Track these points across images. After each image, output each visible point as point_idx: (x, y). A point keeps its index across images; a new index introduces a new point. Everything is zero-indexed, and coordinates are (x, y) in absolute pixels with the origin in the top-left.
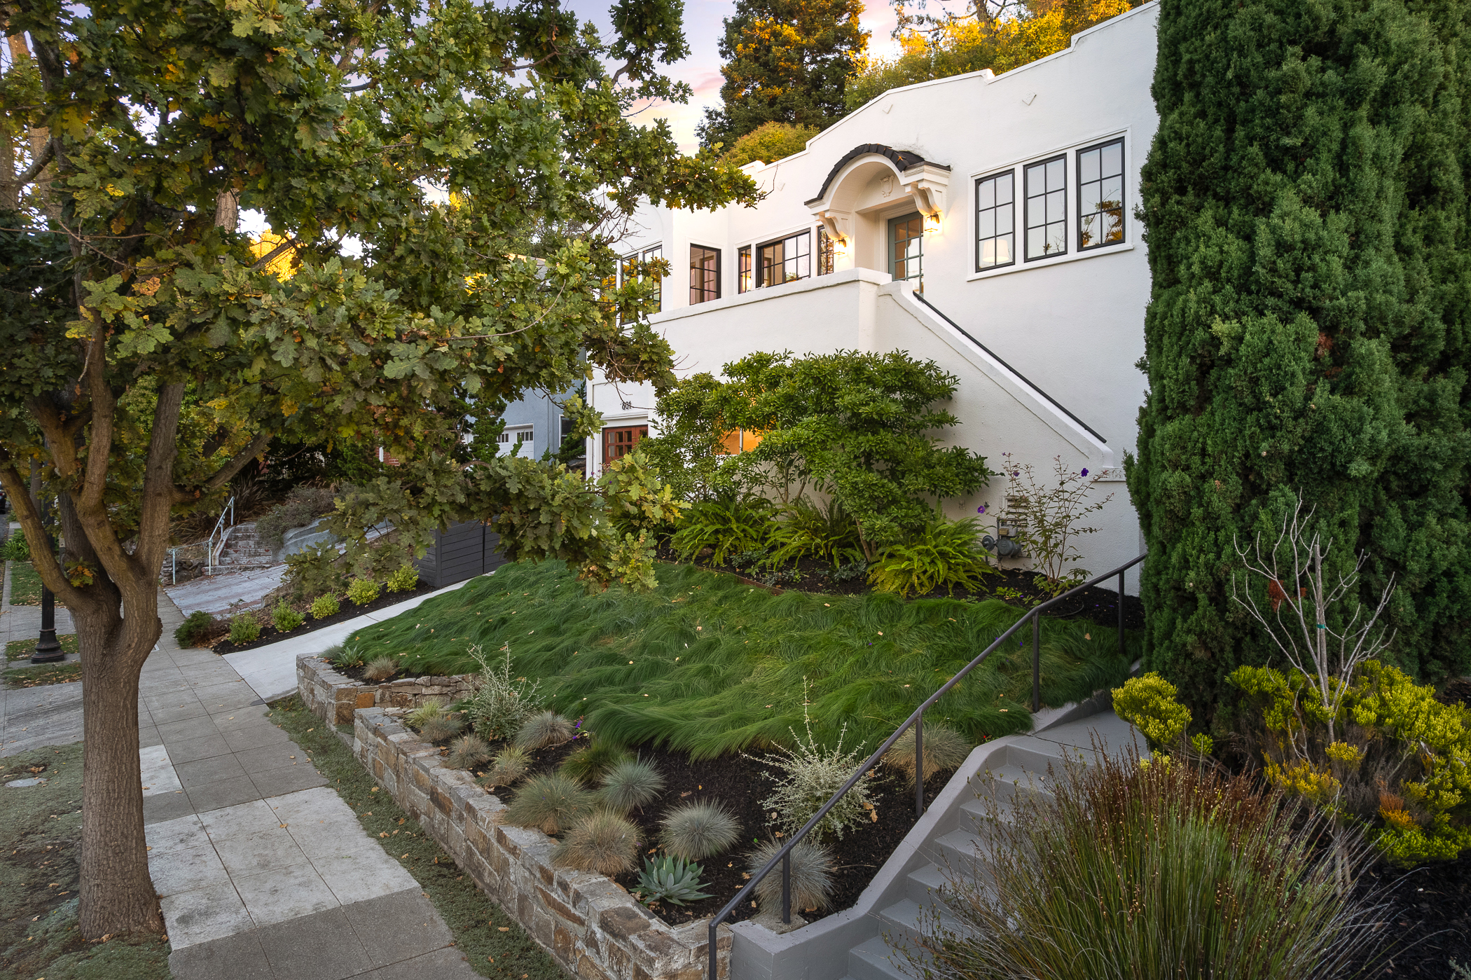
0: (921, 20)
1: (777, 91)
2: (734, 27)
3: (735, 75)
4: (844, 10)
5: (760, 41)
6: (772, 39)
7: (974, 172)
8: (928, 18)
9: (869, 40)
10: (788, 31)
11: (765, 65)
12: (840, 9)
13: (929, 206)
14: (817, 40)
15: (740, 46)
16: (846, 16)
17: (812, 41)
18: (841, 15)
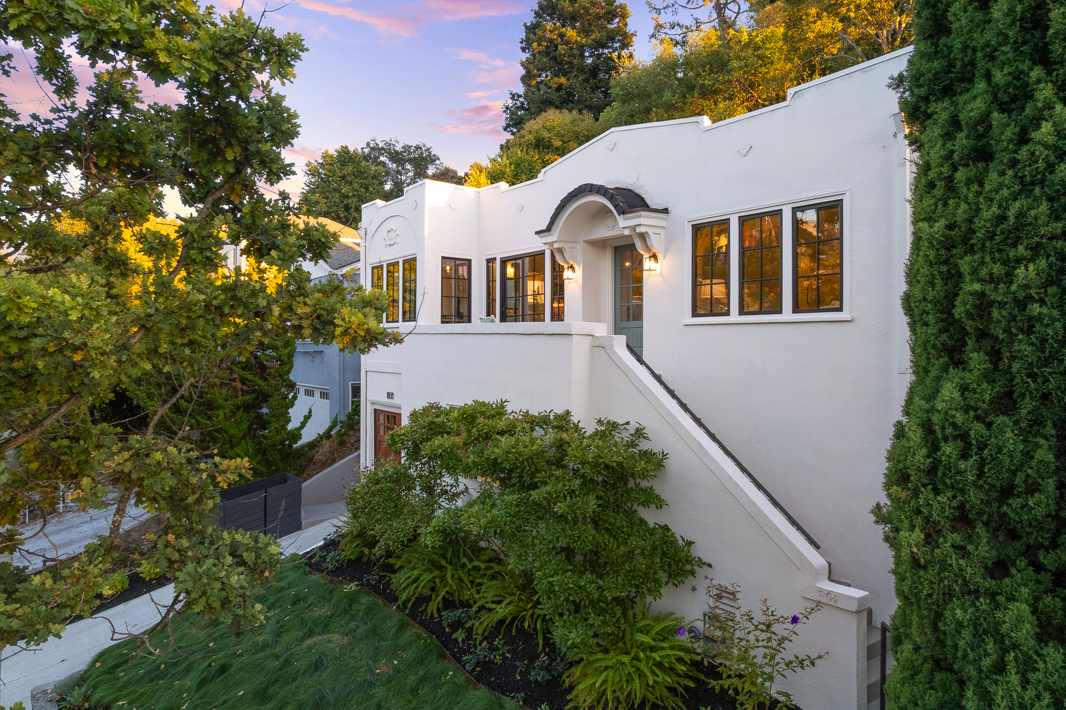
0: (673, 27)
1: (563, 80)
2: (531, 29)
3: (531, 67)
4: (615, 16)
5: (551, 41)
6: (559, 40)
7: (691, 217)
8: (678, 25)
9: (634, 39)
10: (571, 33)
11: (554, 59)
12: (611, 15)
13: (648, 249)
14: (593, 40)
15: (535, 44)
16: (617, 20)
17: (590, 41)
18: (612, 20)
